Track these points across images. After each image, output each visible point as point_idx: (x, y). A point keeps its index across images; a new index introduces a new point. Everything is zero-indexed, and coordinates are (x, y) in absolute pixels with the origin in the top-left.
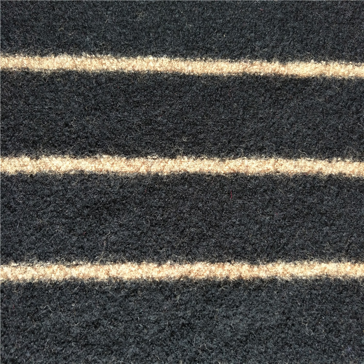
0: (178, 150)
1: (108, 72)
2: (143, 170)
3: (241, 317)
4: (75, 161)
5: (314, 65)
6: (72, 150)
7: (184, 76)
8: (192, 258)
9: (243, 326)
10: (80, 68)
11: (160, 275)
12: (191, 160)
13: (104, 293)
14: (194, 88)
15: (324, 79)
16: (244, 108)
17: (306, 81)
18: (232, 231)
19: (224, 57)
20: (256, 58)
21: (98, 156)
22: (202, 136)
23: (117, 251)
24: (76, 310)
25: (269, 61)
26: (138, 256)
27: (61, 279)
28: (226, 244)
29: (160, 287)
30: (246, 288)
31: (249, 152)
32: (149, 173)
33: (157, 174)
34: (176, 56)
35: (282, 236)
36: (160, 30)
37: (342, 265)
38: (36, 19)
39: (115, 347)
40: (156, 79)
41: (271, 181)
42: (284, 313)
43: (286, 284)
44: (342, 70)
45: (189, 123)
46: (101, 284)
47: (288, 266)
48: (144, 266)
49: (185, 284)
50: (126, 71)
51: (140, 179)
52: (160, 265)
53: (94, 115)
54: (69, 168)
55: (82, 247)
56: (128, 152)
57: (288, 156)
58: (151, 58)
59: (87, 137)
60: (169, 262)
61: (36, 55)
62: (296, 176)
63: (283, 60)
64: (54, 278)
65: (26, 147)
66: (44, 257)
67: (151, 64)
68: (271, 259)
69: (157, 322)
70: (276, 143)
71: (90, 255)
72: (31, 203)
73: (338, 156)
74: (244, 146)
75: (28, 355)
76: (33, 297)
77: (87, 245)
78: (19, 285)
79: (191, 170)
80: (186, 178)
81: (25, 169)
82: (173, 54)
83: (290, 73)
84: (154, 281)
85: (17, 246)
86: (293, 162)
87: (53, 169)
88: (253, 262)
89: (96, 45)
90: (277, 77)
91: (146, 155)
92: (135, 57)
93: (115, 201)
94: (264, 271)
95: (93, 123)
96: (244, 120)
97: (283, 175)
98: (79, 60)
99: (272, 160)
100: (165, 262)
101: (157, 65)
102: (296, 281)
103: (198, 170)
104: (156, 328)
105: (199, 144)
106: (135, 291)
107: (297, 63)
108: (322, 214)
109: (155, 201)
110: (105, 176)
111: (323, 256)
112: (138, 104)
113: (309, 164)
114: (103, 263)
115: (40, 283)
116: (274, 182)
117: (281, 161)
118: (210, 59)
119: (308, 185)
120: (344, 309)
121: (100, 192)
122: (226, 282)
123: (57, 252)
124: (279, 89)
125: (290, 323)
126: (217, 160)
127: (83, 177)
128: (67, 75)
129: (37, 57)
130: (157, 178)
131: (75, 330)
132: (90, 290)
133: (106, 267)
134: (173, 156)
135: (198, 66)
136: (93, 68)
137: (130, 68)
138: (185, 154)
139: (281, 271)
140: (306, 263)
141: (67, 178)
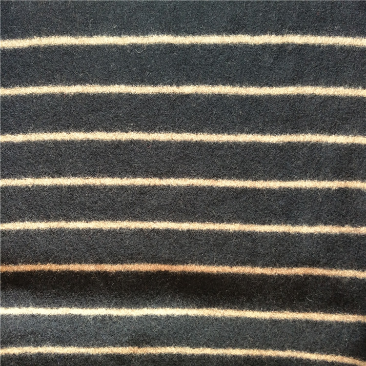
0: (129, 129)
1: (99, 94)
2: (114, 138)
3: (155, 200)
4: (85, 134)
5: (192, 87)
6: (84, 130)
7: (132, 95)
8: (135, 176)
9: (156, 204)
10: (86, 92)
11: (122, 183)
12: (135, 133)
13: (99, 190)
14: (136, 100)
15: (197, 94)
16: (159, 110)
17: (188, 96)
18: (152, 165)
19: (150, 85)
20: (165, 85)
21: (95, 132)
22: (139, 123)
23: (104, 173)
24: (88, 196)
25: (171, 86)
26: (112, 175)
27: (82, 184)
28: (150, 171)
29: (122, 188)
30: (157, 189)
31: (160, 130)
32: (116, 140)
33: (120, 140)
34: (128, 85)
35: (173, 168)
36: (121, 72)
37: (199, 180)
38: (65, 68)
39: (104, 211)
40: (119, 96)
41: (169, 144)
42: (173, 199)
43: (174, 188)
44: (206, 90)
45: (134, 117)
46: (97, 186)
47: (175, 180)
48: (115, 179)
49: (133, 188)
50: (106, 93)
51: (113, 142)
52: (122, 179)
53: (93, 114)
54: (83, 138)
55: (90, 171)
56: (107, 130)
57: (178, 132)
58: (117, 86)
59: (90, 124)
60: (125, 178)
62: (181, 141)
63: (178, 85)
64: (79, 184)
65: (64, 128)
66: (74, 175)
67: (117, 89)
68: (169, 177)
69: (121, 202)
70: (172, 126)
71: (93, 174)
72: (68, 153)
73: (200, 132)
74: (158, 127)
75: (70, 213)
76: (71, 191)
78: (65, 186)
79: (135, 138)
80: (132, 142)
81: (64, 138)
82: (127, 83)
83: (181, 92)
84: (119, 186)
85: (63, 171)
86: (180, 135)
87: (76, 138)
88: (160, 178)
89: (92, 80)
90: (174, 95)
91: (115, 131)
92: (109, 85)
93: (102, 152)
94: (165, 182)
95: (92, 117)
96: (158, 115)
97: (175, 141)
98: (85, 87)
99: (171, 134)
100: (124, 178)
101: (120, 89)
102: (179, 187)
103: (138, 138)
104: (120, 204)
105: (138, 126)
106: (111, 189)
107: (184, 86)
108: (192, 158)
109: (118, 151)
110: (98, 141)
111: (191, 176)
112: (111, 108)
113: (187, 135)
114: (98, 177)
115: (73, 185)
116: (171, 144)
117: (174, 134)
118: (143, 86)
119: (186, 145)
120: (199, 199)
121: (96, 148)
122: (149, 186)
123: (80, 173)
124: (175, 100)
125: (175, 203)
126: (147, 133)
127: (90, 142)
128: (80, 95)
129: (67, 87)
130: (120, 142)
131: (88, 204)
132: (93, 189)
133: (99, 179)
134: (127, 132)
135: (138, 89)
136: (91, 92)
137: (108, 91)
138: (133, 131)
139: (172, 182)
140: (183, 179)
141: (82, 142)
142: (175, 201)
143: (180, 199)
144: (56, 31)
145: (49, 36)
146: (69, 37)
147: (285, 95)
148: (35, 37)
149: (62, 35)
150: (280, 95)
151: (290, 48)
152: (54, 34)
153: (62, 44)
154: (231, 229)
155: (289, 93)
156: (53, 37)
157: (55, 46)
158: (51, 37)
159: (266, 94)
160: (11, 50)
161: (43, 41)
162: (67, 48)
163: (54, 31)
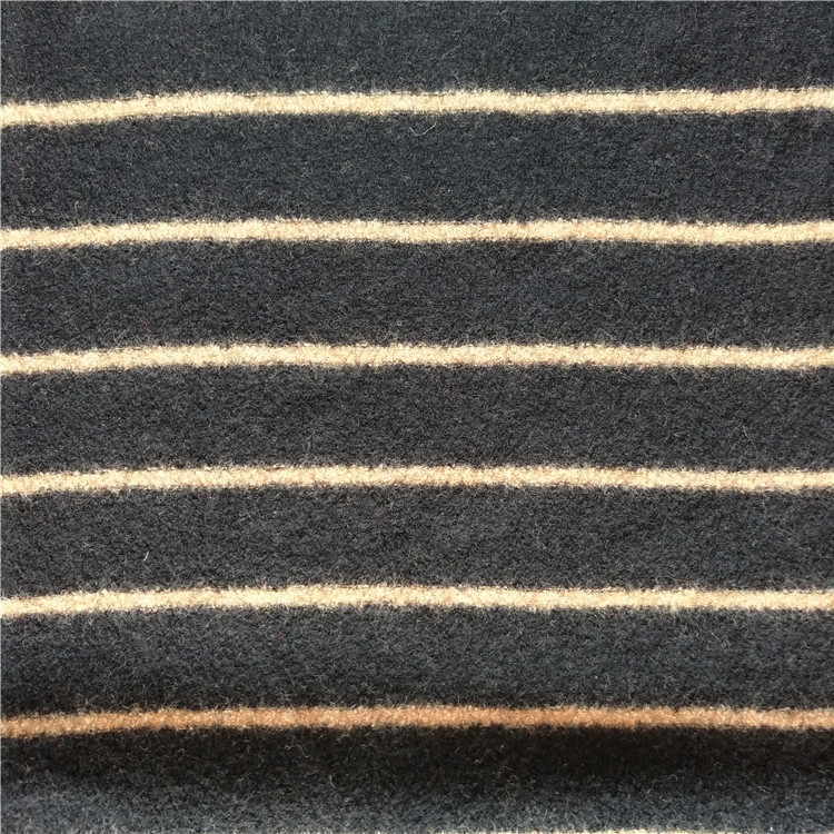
0: (391, 337)
1: (308, 242)
2: (351, 361)
3: (462, 526)
4: (273, 350)
5: (562, 225)
6: (269, 337)
7: (399, 245)
8: (408, 461)
9: (464, 537)
10: (274, 237)
11: (372, 480)
12: (408, 348)
13: (309, 499)
14: (411, 260)
15: (574, 242)
16: (471, 284)
17: (550, 246)
18: (453, 431)
19: (448, 219)
20: (488, 218)
21: (298, 344)
22: (419, 319)
23: (323, 453)
24: (279, 517)
25: (504, 221)
26: (347, 458)
27: (260, 484)
28: (447, 446)
29: (372, 493)
30: (467, 495)
31: (475, 338)
32: (358, 364)
33: (367, 366)
34: (389, 219)
35: (511, 437)
36: (369, 185)
37: (584, 471)
38: (218, 175)
39: (322, 558)
40: (365, 248)
41: (500, 373)
42: (512, 524)
43: (514, 492)
44: (599, 230)
45: (405, 303)
46: (306, 490)
47: (518, 471)
48: (353, 469)
49: (400, 490)
50: (329, 240)
51: (347, 370)
52: (371, 468)
53: (293, 295)
54: (266, 359)
55: (283, 449)
56: (332, 338)
57: (523, 342)
58: (359, 222)
59: (285, 322)
60: (381, 466)
61: (220, 220)
62: (532, 366)
63: (523, 218)
64: (253, 483)
65: (214, 334)
66: (240, 460)
67: (359, 230)
68: (499, 463)
69: (368, 531)
70: (508, 327)
71: (293, 457)
72: (224, 399)
73: (585, 341)
74: (469, 330)
75: (228, 565)
76: (230, 504)
77: (289, 446)
78: (214, 491)
79: (408, 360)
80: (400, 370)
81: (214, 360)
82: (386, 216)
83: (531, 236)
84: (365, 487)
85: (209, 448)
86: (529, 349)
87: (247, 360)
88: (477, 465)
89: (291, 206)
90: (514, 243)
91: (354, 343)
92: (339, 221)
93: (319, 397)
94: (489, 476)
95: (290, 304)
96: (470, 298)
97: (516, 366)
98: (272, 225)
99: (504, 347)
100: (377, 465)
101: (366, 231)
102: (528, 489)
103: (415, 360)
104: (367, 537)
105: (416, 329)
106: (344, 496)
107: (540, 222)
108: (563, 412)
109: (363, 397)
110: (308, 368)
111: (562, 460)
112: (344, 281)
113: (549, 351)
114: (307, 466)
115: (237, 489)
116: (505, 374)
117: (514, 348)
118: (430, 222)
119: (547, 377)
120: (584, 522)
121: (302, 387)
122: (446, 488)
123: (255, 455)
124: (515, 258)
125: (518, 535)
126: (438, 348)
127: (284, 371)
128: (258, 245)
129: (222, 223)
130: (367, 369)
131: (278, 540)
132: (293, 496)
133: (311, 471)
134: (386, 344)
135: (416, 232)
136: (289, 236)
137: (334, 236)
138: (401, 341)
139: (510, 477)
140: (540, 468)
141: (264, 371)
142: (517, 530)
143: (531, 524)
144: (196, 78)
145: (175, 92)
146: (229, 94)
147: (810, 243)
148: (138, 94)
149: (210, 89)
150: (797, 243)
151: (818, 122)
152: (189, 87)
153: (212, 114)
154: (673, 604)
155: (818, 238)
156: (188, 94)
157: (191, 117)
158: (182, 95)
159: (758, 241)
160: (72, 130)
161: (159, 104)
162: (224, 121)
163: (191, 80)
